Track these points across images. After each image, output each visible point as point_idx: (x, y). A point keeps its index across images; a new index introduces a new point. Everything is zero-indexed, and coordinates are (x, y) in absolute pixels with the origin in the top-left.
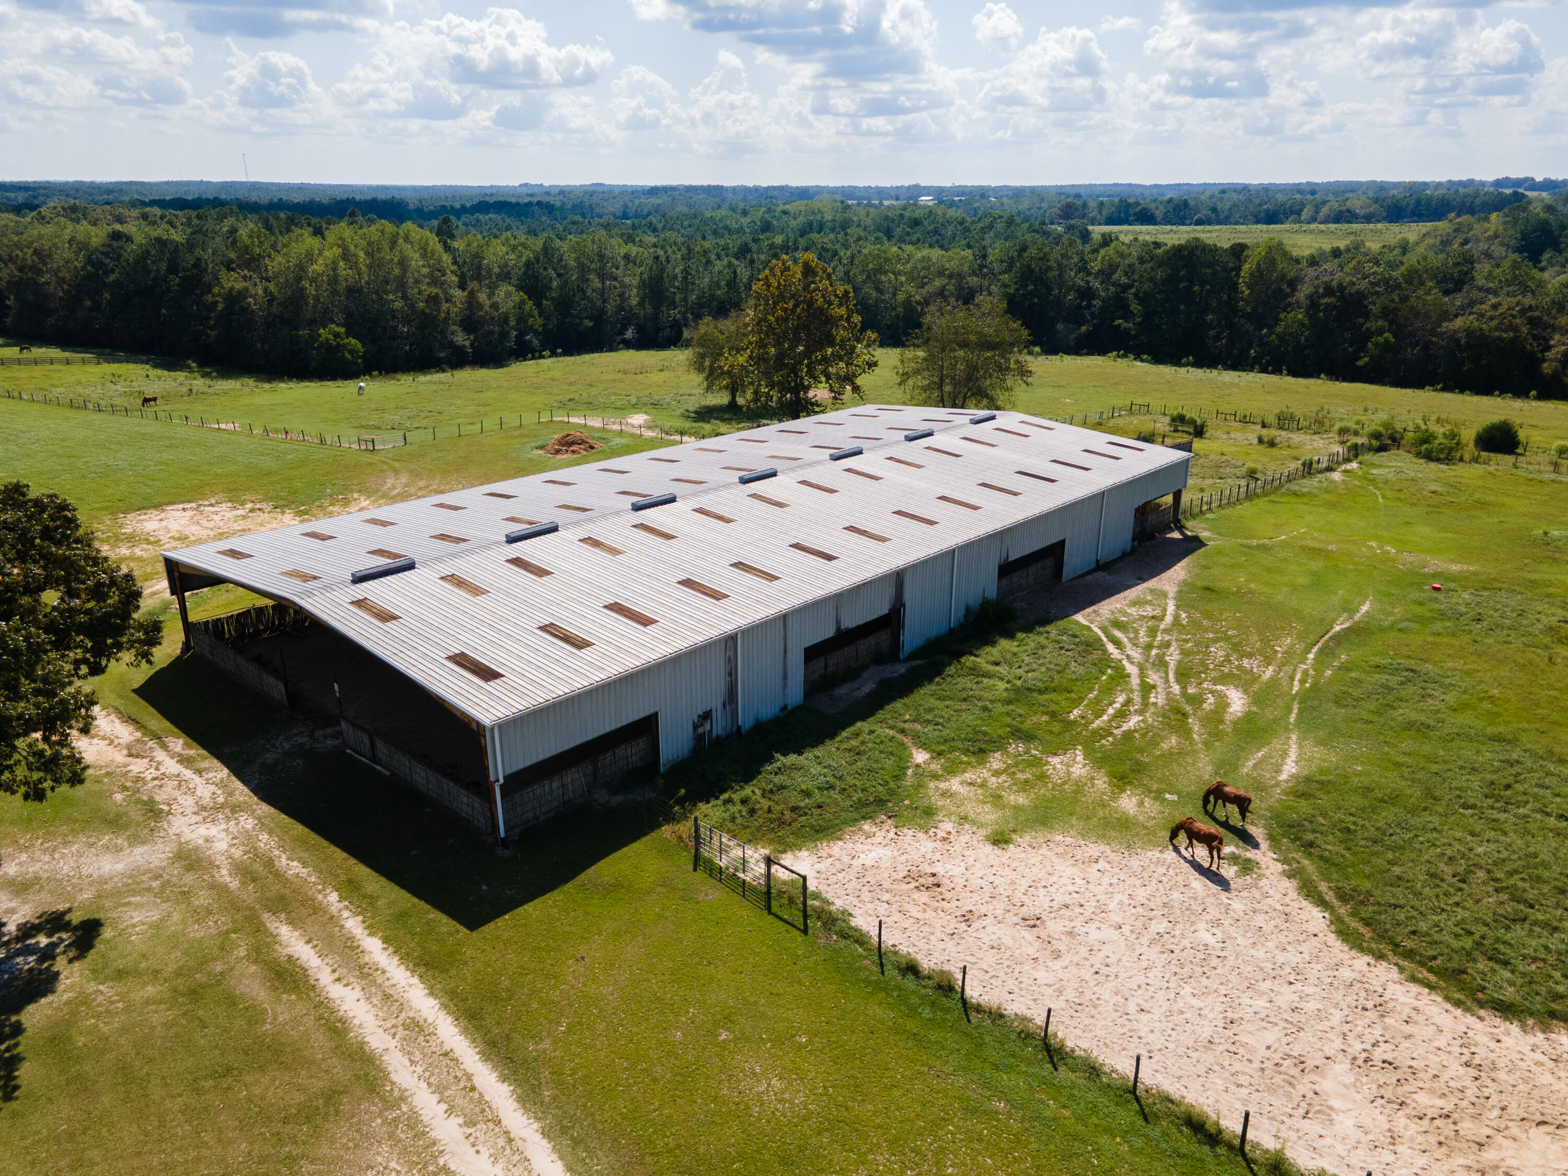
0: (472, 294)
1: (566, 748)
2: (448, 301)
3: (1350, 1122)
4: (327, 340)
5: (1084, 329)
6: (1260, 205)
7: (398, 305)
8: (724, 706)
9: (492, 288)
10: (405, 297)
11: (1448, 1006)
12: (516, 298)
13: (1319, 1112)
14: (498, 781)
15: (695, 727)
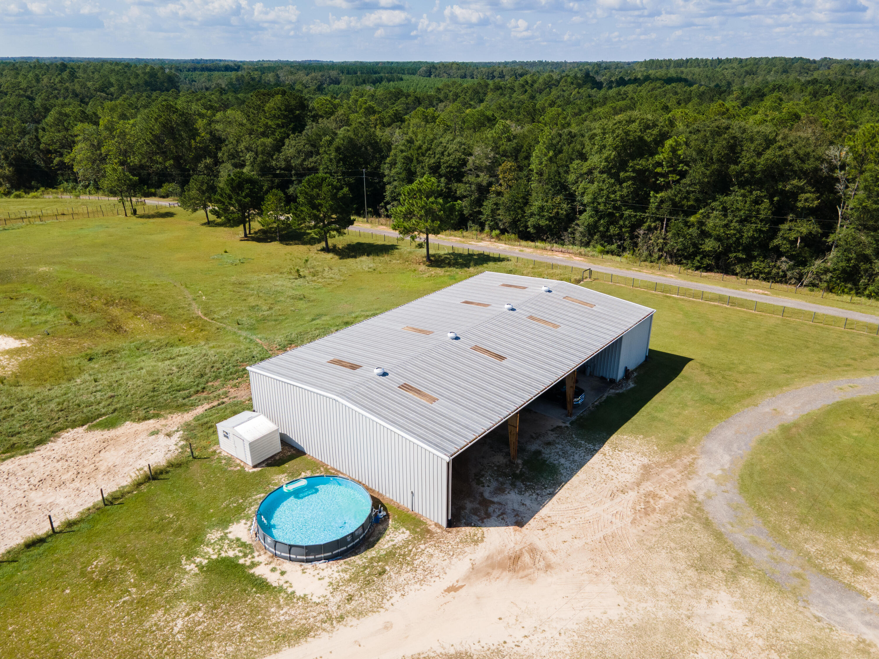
3: (62, 499)
11: (25, 456)
13: (50, 507)
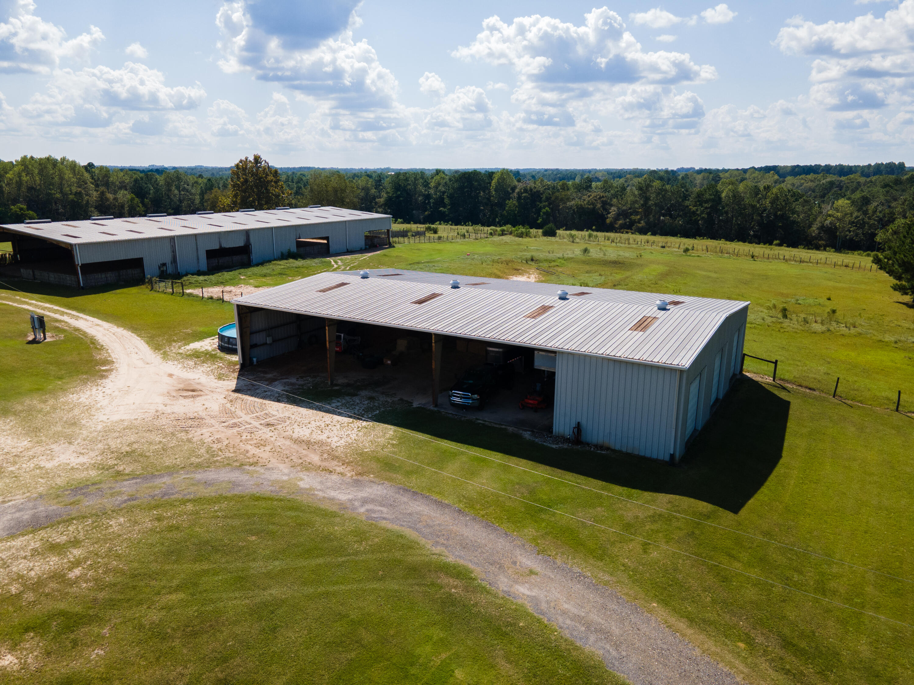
0: (103, 193)
1: (106, 260)
2: (87, 195)
4: (16, 211)
5: (426, 213)
6: (556, 175)
7: (58, 196)
8: (172, 263)
9: (115, 193)
10: (61, 192)
12: (129, 196)
14: (78, 265)
15: (159, 268)
